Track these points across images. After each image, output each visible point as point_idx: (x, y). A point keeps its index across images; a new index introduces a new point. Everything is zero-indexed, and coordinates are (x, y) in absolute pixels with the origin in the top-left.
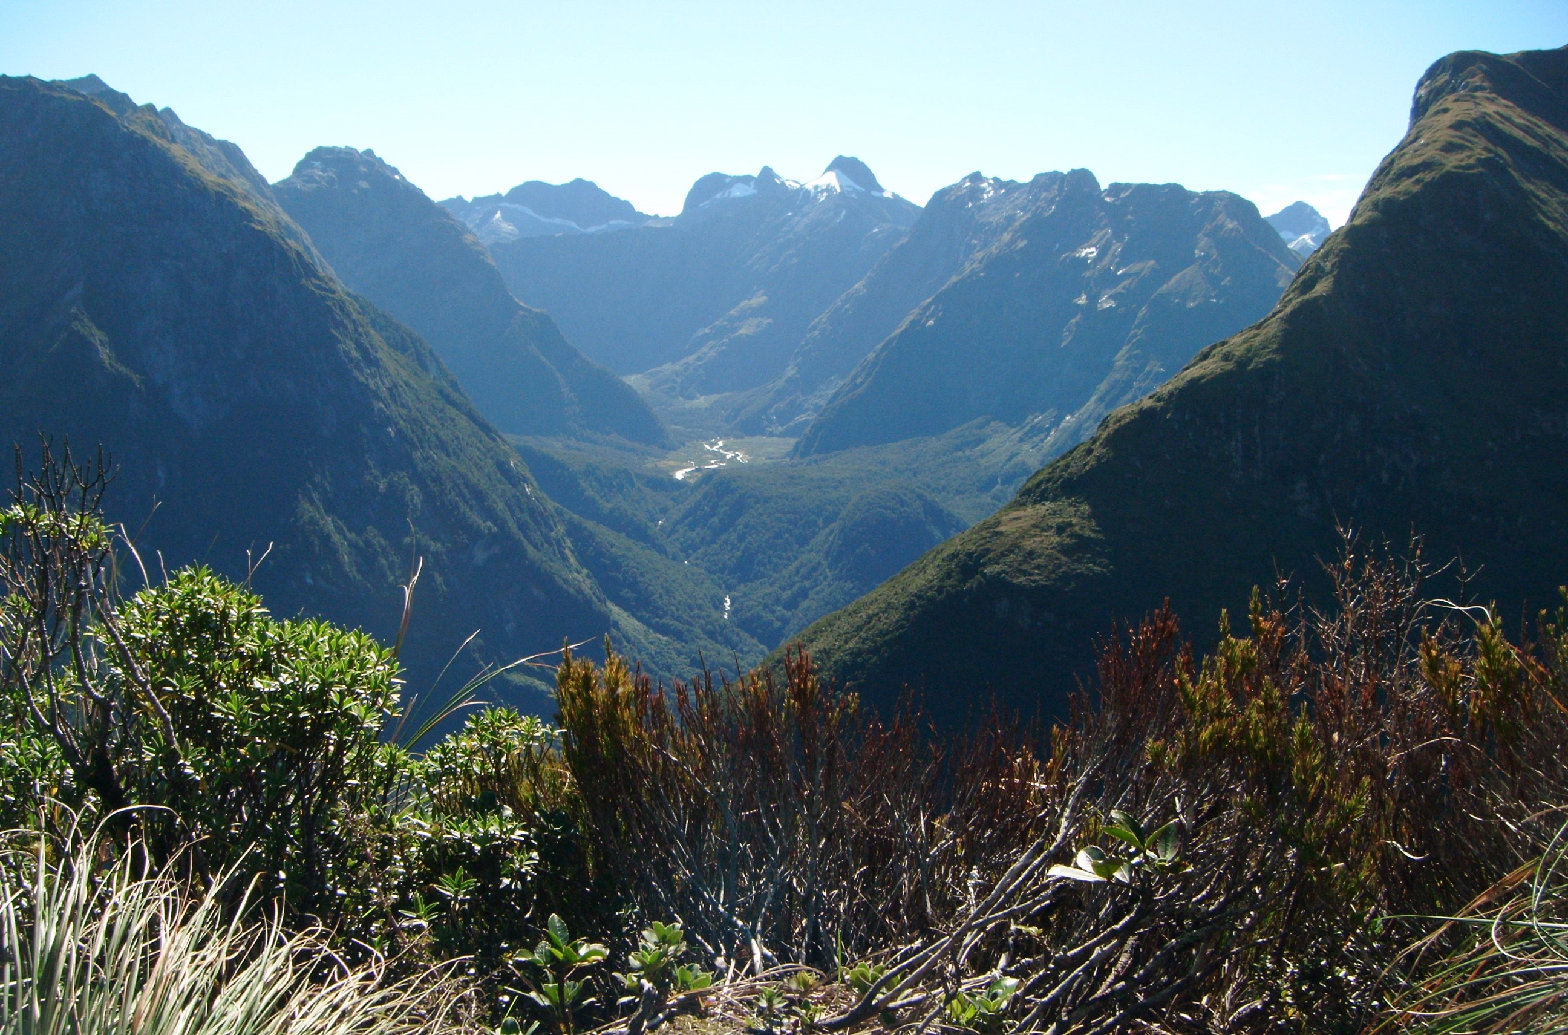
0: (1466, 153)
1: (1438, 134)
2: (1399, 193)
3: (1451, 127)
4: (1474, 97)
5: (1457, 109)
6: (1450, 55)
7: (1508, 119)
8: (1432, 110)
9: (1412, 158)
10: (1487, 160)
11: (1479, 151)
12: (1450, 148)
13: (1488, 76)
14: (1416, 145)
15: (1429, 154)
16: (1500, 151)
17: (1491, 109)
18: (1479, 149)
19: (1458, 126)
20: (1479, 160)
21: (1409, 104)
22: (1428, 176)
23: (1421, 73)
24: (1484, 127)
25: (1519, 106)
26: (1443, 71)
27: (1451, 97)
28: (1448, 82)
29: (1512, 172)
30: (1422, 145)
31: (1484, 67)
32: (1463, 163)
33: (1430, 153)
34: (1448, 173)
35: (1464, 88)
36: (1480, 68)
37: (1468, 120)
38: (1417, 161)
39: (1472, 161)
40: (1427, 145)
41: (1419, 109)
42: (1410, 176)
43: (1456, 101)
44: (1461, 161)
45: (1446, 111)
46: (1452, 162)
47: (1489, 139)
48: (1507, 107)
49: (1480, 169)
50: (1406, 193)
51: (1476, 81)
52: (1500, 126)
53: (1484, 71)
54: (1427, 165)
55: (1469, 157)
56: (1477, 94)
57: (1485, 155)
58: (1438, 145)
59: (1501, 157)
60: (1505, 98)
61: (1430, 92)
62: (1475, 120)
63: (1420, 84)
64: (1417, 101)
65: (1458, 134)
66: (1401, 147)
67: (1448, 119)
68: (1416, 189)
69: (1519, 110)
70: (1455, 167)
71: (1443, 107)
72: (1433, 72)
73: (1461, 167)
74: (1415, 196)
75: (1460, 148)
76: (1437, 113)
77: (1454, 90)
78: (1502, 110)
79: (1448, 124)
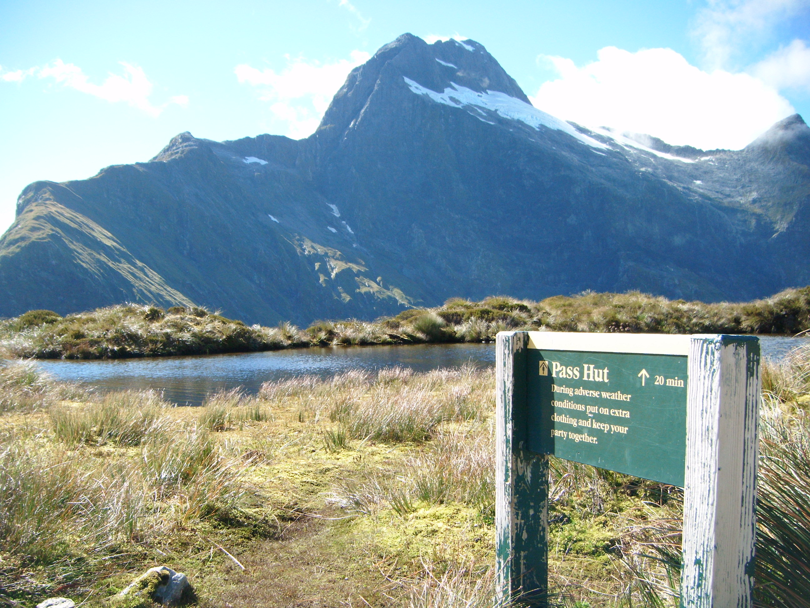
0: (42, 232)
1: (27, 223)
2: (9, 253)
3: (34, 219)
4: (45, 204)
5: (37, 210)
6: (34, 183)
7: (62, 215)
8: (26, 210)
9: (15, 235)
10: (52, 235)
11: (48, 230)
12: (33, 229)
13: (52, 193)
14: (17, 228)
15: (23, 233)
16: (58, 230)
17: (53, 209)
18: (48, 229)
19: (37, 218)
20: (48, 235)
22: (23, 244)
23: (20, 192)
24: (51, 219)
25: (67, 207)
26: (30, 191)
27: (34, 204)
28: (33, 197)
29: (64, 240)
30: (20, 228)
31: (50, 189)
32: (40, 237)
33: (24, 232)
34: (33, 242)
35: (41, 199)
36: (49, 189)
37: (42, 215)
38: (17, 236)
39: (44, 236)
40: (22, 228)
41: (20, 210)
42: (14, 245)
43: (36, 206)
44: (39, 235)
45: (31, 211)
46: (35, 236)
47: (53, 225)
48: (62, 208)
49: (49, 240)
50: (13, 253)
51: (47, 195)
52: (58, 218)
53: (50, 191)
54: (23, 239)
55: (43, 234)
56: (47, 202)
57: (51, 232)
58: (28, 228)
59: (59, 233)
60: (61, 204)
61: (24, 202)
62: (46, 215)
63: (20, 197)
64: (18, 206)
65: (37, 222)
66: (10, 230)
67: (32, 215)
68: (18, 250)
69: (68, 210)
70: (36, 239)
71: (30, 209)
72: (25, 192)
73: (40, 239)
74: (17, 254)
75: (39, 229)
76: (27, 212)
77: (36, 200)
78: (59, 210)
79: (32, 217)
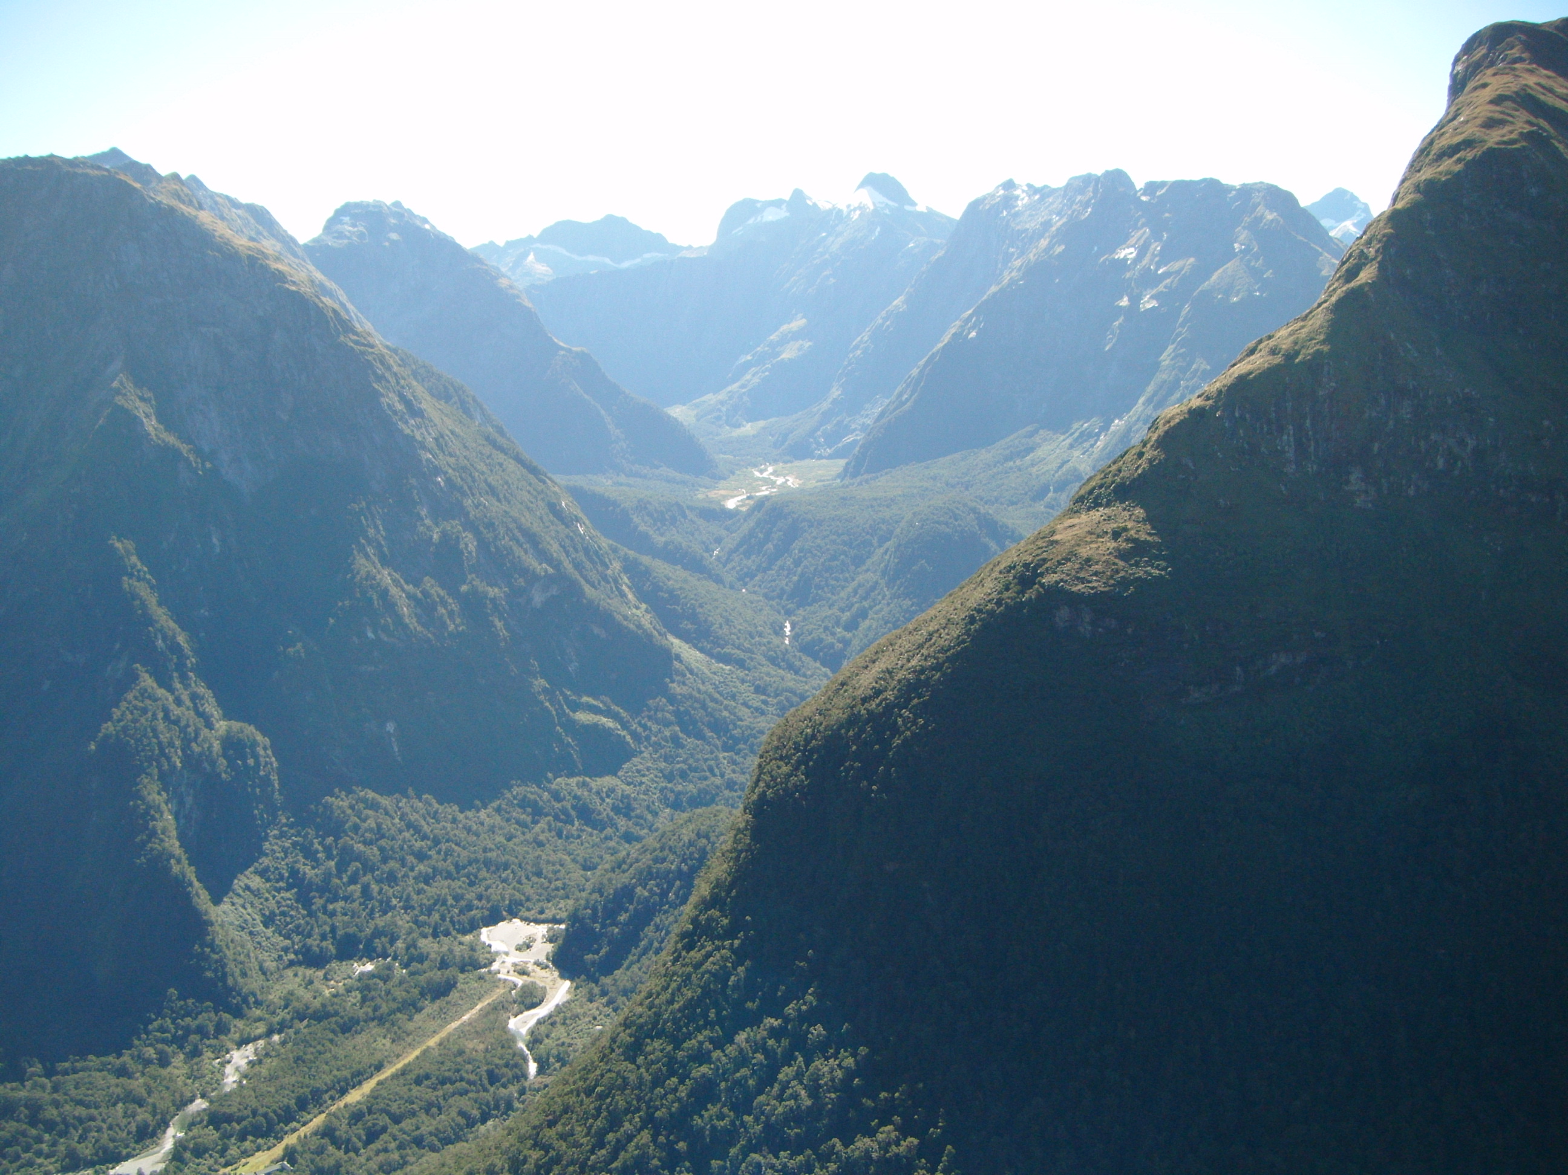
0: (1507, 128)
1: (1477, 110)
2: (1440, 173)
3: (1491, 102)
4: (1514, 69)
5: (1497, 83)
6: (1486, 28)
7: (1551, 90)
8: (1470, 85)
9: (1452, 137)
10: (1529, 133)
11: (1521, 125)
12: (1490, 124)
13: (1527, 47)
14: (1455, 122)
15: (1470, 131)
16: (1543, 123)
17: (1531, 80)
18: (1521, 122)
19: (1498, 100)
20: (1521, 134)
21: (1447, 82)
22: (1469, 155)
23: (1457, 49)
24: (1526, 100)
25: (1561, 76)
26: (1480, 44)
27: (1490, 72)
28: (1485, 56)
29: (1557, 144)
30: (1462, 122)
31: (1523, 37)
32: (1505, 139)
33: (1472, 130)
34: (1491, 150)
35: (1503, 60)
36: (1519, 39)
37: (1507, 93)
38: (1458, 139)
39: (1514, 136)
40: (1466, 122)
41: (1457, 86)
42: (1450, 157)
43: (1495, 74)
44: (1503, 136)
45: (1484, 86)
46: (1494, 138)
47: (1532, 113)
48: (1549, 77)
49: (1524, 144)
50: (1448, 173)
51: (1515, 52)
52: (1542, 97)
53: (1521, 42)
54: (1468, 143)
55: (1511, 132)
56: (1517, 66)
57: (1527, 128)
58: (1479, 121)
59: (1544, 130)
60: (1546, 68)
61: (1467, 68)
62: (1516, 93)
63: (1457, 60)
64: (1454, 77)
65: (1498, 108)
66: (1440, 126)
67: (1487, 94)
68: (1459, 167)
69: (1560, 80)
70: (1498, 143)
71: (1481, 82)
72: (1469, 47)
73: (1504, 143)
74: (1458, 175)
75: (1501, 123)
76: (1475, 89)
77: (1492, 64)
78: (1543, 81)
79: (1488, 99)
